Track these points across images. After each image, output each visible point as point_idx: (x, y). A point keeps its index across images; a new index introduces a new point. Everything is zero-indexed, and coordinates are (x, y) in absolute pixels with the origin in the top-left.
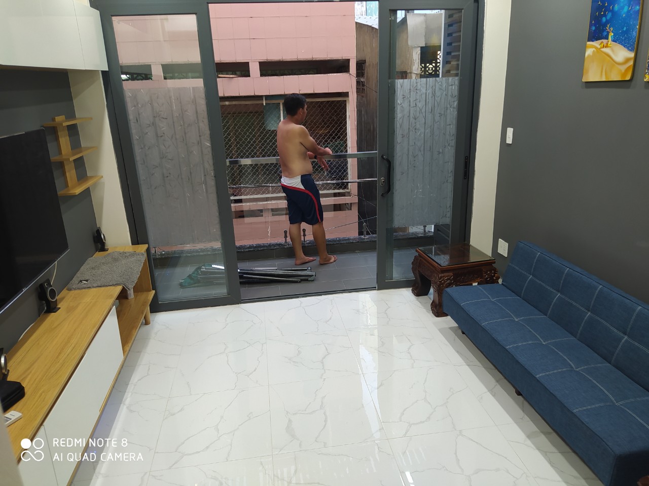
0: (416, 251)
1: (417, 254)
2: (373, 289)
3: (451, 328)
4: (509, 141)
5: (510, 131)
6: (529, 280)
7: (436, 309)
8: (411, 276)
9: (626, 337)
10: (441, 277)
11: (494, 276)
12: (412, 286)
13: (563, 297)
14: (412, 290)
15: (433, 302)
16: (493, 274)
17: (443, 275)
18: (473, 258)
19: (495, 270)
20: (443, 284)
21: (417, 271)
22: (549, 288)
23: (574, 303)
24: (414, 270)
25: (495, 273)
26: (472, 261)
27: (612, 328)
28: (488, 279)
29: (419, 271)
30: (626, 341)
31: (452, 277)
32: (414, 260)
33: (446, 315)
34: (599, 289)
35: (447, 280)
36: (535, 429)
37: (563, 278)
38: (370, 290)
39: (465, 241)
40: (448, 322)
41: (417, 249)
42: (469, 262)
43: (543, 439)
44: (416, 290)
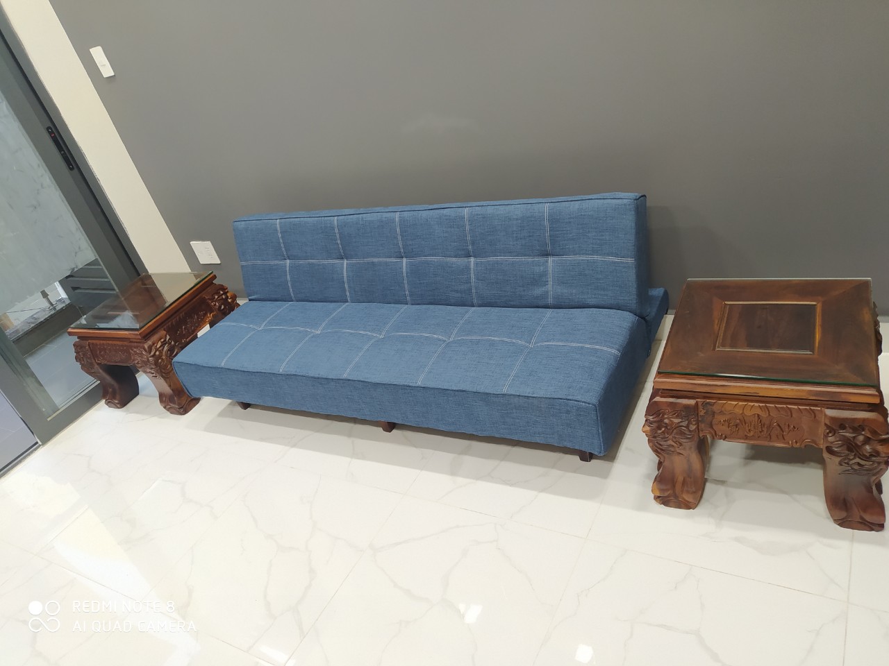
0: (70, 334)
1: (75, 339)
2: (33, 447)
3: (222, 414)
4: (107, 71)
5: (98, 53)
6: (288, 269)
7: (174, 403)
8: (89, 382)
9: (472, 259)
10: (150, 348)
11: (227, 297)
12: (104, 397)
13: (354, 261)
14: (107, 403)
15: (161, 396)
16: (224, 297)
17: (150, 343)
18: (171, 294)
19: (222, 288)
20: (160, 357)
21: (96, 366)
22: (325, 262)
23: (376, 260)
24: (87, 368)
25: (225, 293)
26: (172, 301)
27: (449, 259)
28: (223, 307)
29: (98, 364)
30: (476, 264)
31: (168, 337)
32: (77, 352)
33: (197, 400)
34: (397, 219)
35: (163, 345)
36: (450, 456)
37: (338, 236)
38: (29, 455)
39: (139, 275)
40: (209, 406)
41: (70, 330)
42: (167, 305)
43: (470, 461)
44: (114, 398)
